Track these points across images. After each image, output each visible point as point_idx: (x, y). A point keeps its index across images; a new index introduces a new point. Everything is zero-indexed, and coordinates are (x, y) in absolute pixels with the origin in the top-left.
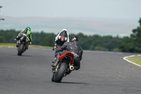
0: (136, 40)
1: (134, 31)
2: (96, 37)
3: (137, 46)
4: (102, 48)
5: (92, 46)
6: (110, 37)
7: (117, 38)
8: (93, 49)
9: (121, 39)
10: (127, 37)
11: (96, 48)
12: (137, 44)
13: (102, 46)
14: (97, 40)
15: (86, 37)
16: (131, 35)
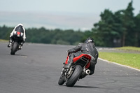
0: (97, 34)
1: (95, 25)
2: (58, 31)
3: (99, 40)
4: (64, 42)
5: (54, 40)
6: (72, 31)
7: (79, 32)
8: (55, 43)
9: (82, 33)
10: (89, 32)
11: (58, 41)
12: (99, 38)
13: (63, 40)
14: (59, 34)
15: (48, 31)
16: (93, 29)
